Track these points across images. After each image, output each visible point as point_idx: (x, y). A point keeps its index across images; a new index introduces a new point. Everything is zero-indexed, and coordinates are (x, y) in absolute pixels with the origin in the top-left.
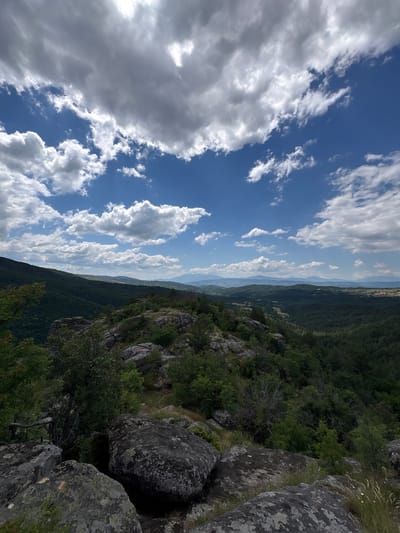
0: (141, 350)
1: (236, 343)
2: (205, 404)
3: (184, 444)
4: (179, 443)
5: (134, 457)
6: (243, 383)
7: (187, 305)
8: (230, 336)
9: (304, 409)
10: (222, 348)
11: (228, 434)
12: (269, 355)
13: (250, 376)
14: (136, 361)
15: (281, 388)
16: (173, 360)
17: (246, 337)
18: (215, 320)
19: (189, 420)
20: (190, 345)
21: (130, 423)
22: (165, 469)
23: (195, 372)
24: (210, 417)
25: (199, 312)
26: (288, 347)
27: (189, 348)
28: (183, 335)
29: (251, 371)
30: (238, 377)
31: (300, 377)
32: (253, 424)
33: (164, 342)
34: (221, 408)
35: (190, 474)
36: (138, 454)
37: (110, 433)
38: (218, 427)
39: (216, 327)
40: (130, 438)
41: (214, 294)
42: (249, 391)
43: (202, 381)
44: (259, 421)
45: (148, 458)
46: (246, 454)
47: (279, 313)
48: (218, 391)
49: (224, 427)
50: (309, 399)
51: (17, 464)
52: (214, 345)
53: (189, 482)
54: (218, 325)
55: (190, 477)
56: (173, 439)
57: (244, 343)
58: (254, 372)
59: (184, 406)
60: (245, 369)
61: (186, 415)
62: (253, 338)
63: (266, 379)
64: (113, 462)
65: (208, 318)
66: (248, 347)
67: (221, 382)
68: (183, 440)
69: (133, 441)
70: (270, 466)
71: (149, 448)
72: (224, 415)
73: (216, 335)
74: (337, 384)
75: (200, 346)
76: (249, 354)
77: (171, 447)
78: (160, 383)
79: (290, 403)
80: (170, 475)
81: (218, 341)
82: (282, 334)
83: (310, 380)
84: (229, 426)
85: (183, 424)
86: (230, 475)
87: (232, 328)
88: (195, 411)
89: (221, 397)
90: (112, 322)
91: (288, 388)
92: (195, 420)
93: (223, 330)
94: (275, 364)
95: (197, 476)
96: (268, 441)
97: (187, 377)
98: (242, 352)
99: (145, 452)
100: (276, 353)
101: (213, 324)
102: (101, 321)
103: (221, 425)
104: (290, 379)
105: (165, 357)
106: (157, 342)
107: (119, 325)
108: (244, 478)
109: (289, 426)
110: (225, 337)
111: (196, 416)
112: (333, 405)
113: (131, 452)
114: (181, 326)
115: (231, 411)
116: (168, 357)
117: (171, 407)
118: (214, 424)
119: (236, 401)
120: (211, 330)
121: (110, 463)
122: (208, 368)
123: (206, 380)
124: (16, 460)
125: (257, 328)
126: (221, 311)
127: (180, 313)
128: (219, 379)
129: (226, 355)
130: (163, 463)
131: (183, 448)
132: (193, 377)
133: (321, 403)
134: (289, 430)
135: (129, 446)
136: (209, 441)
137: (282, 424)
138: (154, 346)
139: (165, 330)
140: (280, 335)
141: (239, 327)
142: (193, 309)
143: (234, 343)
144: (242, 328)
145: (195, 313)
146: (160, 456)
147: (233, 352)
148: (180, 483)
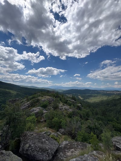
0: (37, 109)
1: (67, 107)
2: (56, 126)
3: (47, 141)
6: (68, 120)
7: (52, 95)
9: (87, 128)
10: (62, 108)
11: (64, 136)
12: (77, 110)
13: (71, 117)
14: (35, 113)
15: (80, 121)
16: (47, 112)
17: (70, 105)
18: (60, 100)
20: (53, 108)
23: (53, 116)
24: (58, 131)
25: (56, 97)
26: (83, 108)
29: (71, 116)
30: (67, 118)
31: (86, 117)
32: (71, 133)
33: (45, 107)
34: (62, 128)
36: (30, 146)
42: (70, 122)
43: (56, 119)
44: (73, 132)
47: (80, 98)
48: (61, 122)
50: (89, 124)
52: (60, 108)
54: (62, 101)
56: (43, 140)
57: (69, 107)
59: (50, 128)
60: (69, 115)
61: (50, 131)
62: (72, 106)
63: (76, 118)
64: (21, 149)
65: (59, 99)
66: (70, 108)
67: (62, 119)
71: (34, 144)
72: (62, 130)
73: (61, 105)
74: (97, 119)
75: (56, 108)
76: (71, 110)
78: (42, 120)
79: (83, 126)
81: (61, 106)
83: (89, 118)
84: (64, 134)
85: (49, 134)
87: (66, 102)
88: (53, 129)
89: (62, 124)
90: (28, 100)
91: (83, 121)
92: (53, 132)
93: (63, 103)
94: (79, 114)
96: (76, 138)
97: (51, 118)
98: (69, 110)
99: (32, 145)
100: (79, 110)
103: (61, 133)
104: (83, 118)
105: (44, 111)
106: (42, 107)
107: (30, 101)
109: (82, 133)
110: (64, 105)
111: (54, 130)
112: (96, 126)
113: (27, 145)
114: (50, 102)
115: (65, 129)
117: (46, 128)
118: (59, 133)
119: (66, 126)
120: (59, 103)
122: (58, 115)
123: (57, 119)
125: (73, 102)
126: (62, 97)
127: (50, 98)
128: (61, 119)
129: (64, 111)
130: (39, 149)
132: (53, 118)
133: (92, 126)
134: (82, 134)
136: (56, 140)
137: (80, 132)
138: (41, 108)
139: (45, 103)
140: (80, 104)
141: (68, 102)
142: (54, 96)
143: (66, 107)
144: (69, 102)
145: (54, 97)
146: (37, 147)
147: (66, 110)
148: (44, 156)
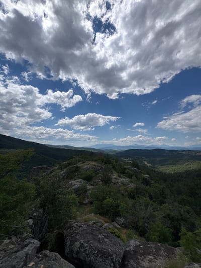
0: (77, 183)
1: (126, 180)
2: (112, 213)
3: (106, 240)
4: (103, 239)
5: (79, 248)
6: (130, 202)
7: (99, 160)
8: (122, 176)
9: (165, 217)
10: (118, 182)
11: (124, 231)
12: (143, 186)
13: (133, 198)
14: (74, 189)
15: (152, 205)
16: (93, 188)
17: (130, 177)
18: (113, 167)
19: (103, 222)
21: (76, 226)
22: (98, 256)
23: (105, 195)
24: (113, 221)
25: (106, 163)
26: (153, 182)
27: (101, 182)
28: (98, 175)
29: (134, 195)
30: (127, 199)
31: (160, 198)
32: (137, 225)
33: (88, 179)
34: (120, 216)
35: (112, 259)
36: (82, 246)
37: (65, 232)
38: (119, 227)
39: (114, 172)
40: (76, 235)
41: (112, 154)
42: (134, 206)
43: (109, 200)
44: (140, 224)
45: (88, 248)
46: (139, 245)
47: (146, 164)
48: (118, 206)
49: (122, 226)
50: (168, 212)
51: (16, 252)
52: (114, 181)
53: (112, 265)
54: (115, 170)
55: (112, 262)
56: (100, 236)
57: (129, 180)
58: (136, 196)
59: (100, 214)
60: (130, 194)
61: (101, 220)
62: (134, 177)
63: (144, 199)
64: (67, 250)
65: (111, 166)
66: (131, 182)
67: (119, 201)
68: (105, 237)
69: (78, 237)
70: (154, 254)
71: (88, 242)
72: (122, 220)
73: (115, 176)
74: (180, 203)
75: (107, 181)
76: (132, 186)
77: (99, 241)
78: (86, 201)
79: (156, 213)
80: (101, 260)
81: (115, 178)
82: (149, 175)
83: (165, 200)
84: (124, 226)
85: (99, 224)
86: (133, 259)
87: (123, 172)
88: (105, 217)
89: (120, 209)
90: (61, 168)
91: (155, 205)
92: (106, 223)
93: (118, 173)
94: (146, 192)
95: (116, 261)
96: (146, 235)
97: (101, 198)
98: (128, 184)
99: (86, 245)
100: (147, 185)
101: (113, 170)
102: (56, 168)
103: (120, 225)
104: (154, 199)
105: (89, 187)
106: (84, 179)
107: (65, 170)
108: (141, 261)
109: (158, 227)
110: (120, 176)
111: (106, 219)
112: (181, 215)
113: (77, 244)
114: (96, 171)
115: (125, 217)
116: (90, 187)
117: (93, 214)
118: (116, 225)
119: (127, 212)
120: (112, 173)
121: (66, 251)
122: (112, 194)
123: (111, 200)
124: (15, 249)
125: (136, 171)
126: (117, 163)
127: (96, 164)
128: (118, 200)
129: (120, 186)
130: (96, 252)
131: (106, 242)
132: (104, 198)
133: (175, 214)
134: (159, 229)
135: (76, 240)
137: (154, 226)
138: (83, 181)
139: (88, 173)
140: (148, 176)
141: (126, 171)
142: (102, 162)
143: (124, 180)
144: (128, 172)
145: (103, 164)
146: (94, 248)
147: (124, 185)
148: (107, 265)
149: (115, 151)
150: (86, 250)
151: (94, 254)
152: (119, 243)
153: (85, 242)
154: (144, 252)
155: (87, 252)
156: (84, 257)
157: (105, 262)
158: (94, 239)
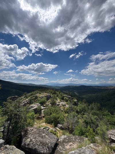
0: (35, 106)
1: (64, 103)
2: (55, 122)
3: (46, 136)
4: (45, 136)
5: (30, 142)
6: (66, 115)
7: (50, 92)
9: (84, 122)
10: (60, 104)
11: (61, 131)
12: (73, 106)
13: (68, 113)
14: (33, 109)
15: (77, 116)
16: (45, 108)
17: (67, 101)
19: (50, 127)
22: (40, 145)
23: (51, 112)
24: (56, 126)
26: (79, 103)
27: (50, 105)
28: (48, 101)
30: (64, 113)
33: (42, 103)
34: (59, 123)
35: (48, 146)
36: (31, 140)
40: (29, 135)
41: (57, 88)
42: (67, 117)
43: (54, 115)
44: (70, 127)
45: (34, 142)
46: (66, 138)
47: (76, 94)
48: (58, 118)
50: (85, 119)
52: (57, 104)
53: (48, 149)
56: (43, 134)
58: (69, 111)
59: (48, 123)
60: (66, 111)
63: (73, 113)
65: (56, 95)
66: (67, 104)
67: (59, 115)
70: (73, 141)
71: (35, 138)
72: (60, 125)
74: (93, 114)
75: (53, 104)
76: (67, 106)
77: (42, 137)
78: (41, 116)
79: (80, 120)
80: (41, 147)
81: (59, 102)
83: (85, 113)
84: (62, 129)
85: (47, 129)
86: (61, 145)
87: (63, 99)
88: (51, 124)
90: (27, 97)
93: (60, 99)
94: (75, 109)
95: (50, 147)
96: (73, 133)
97: (49, 114)
98: (65, 105)
99: (33, 140)
100: (75, 106)
101: (57, 97)
102: (23, 97)
103: (59, 128)
104: (79, 113)
107: (29, 98)
108: (65, 146)
109: (79, 128)
110: (61, 101)
111: (52, 126)
112: (92, 120)
113: (29, 140)
116: (43, 108)
117: (44, 123)
119: (64, 121)
120: (57, 99)
122: (56, 111)
125: (70, 98)
127: (47, 94)
129: (60, 107)
131: (46, 137)
132: (51, 114)
133: (89, 120)
135: (28, 138)
136: (55, 134)
137: (77, 127)
138: (39, 104)
139: (43, 100)
140: (76, 100)
144: (66, 98)
145: (52, 94)
146: (38, 141)
147: (63, 105)
148: (44, 150)
149: (59, 87)
150: (33, 143)
151: (38, 144)
152: (54, 137)
153: (33, 138)
154: (68, 141)
155: (34, 144)
156: (32, 147)
157: (44, 148)
158: (39, 136)
